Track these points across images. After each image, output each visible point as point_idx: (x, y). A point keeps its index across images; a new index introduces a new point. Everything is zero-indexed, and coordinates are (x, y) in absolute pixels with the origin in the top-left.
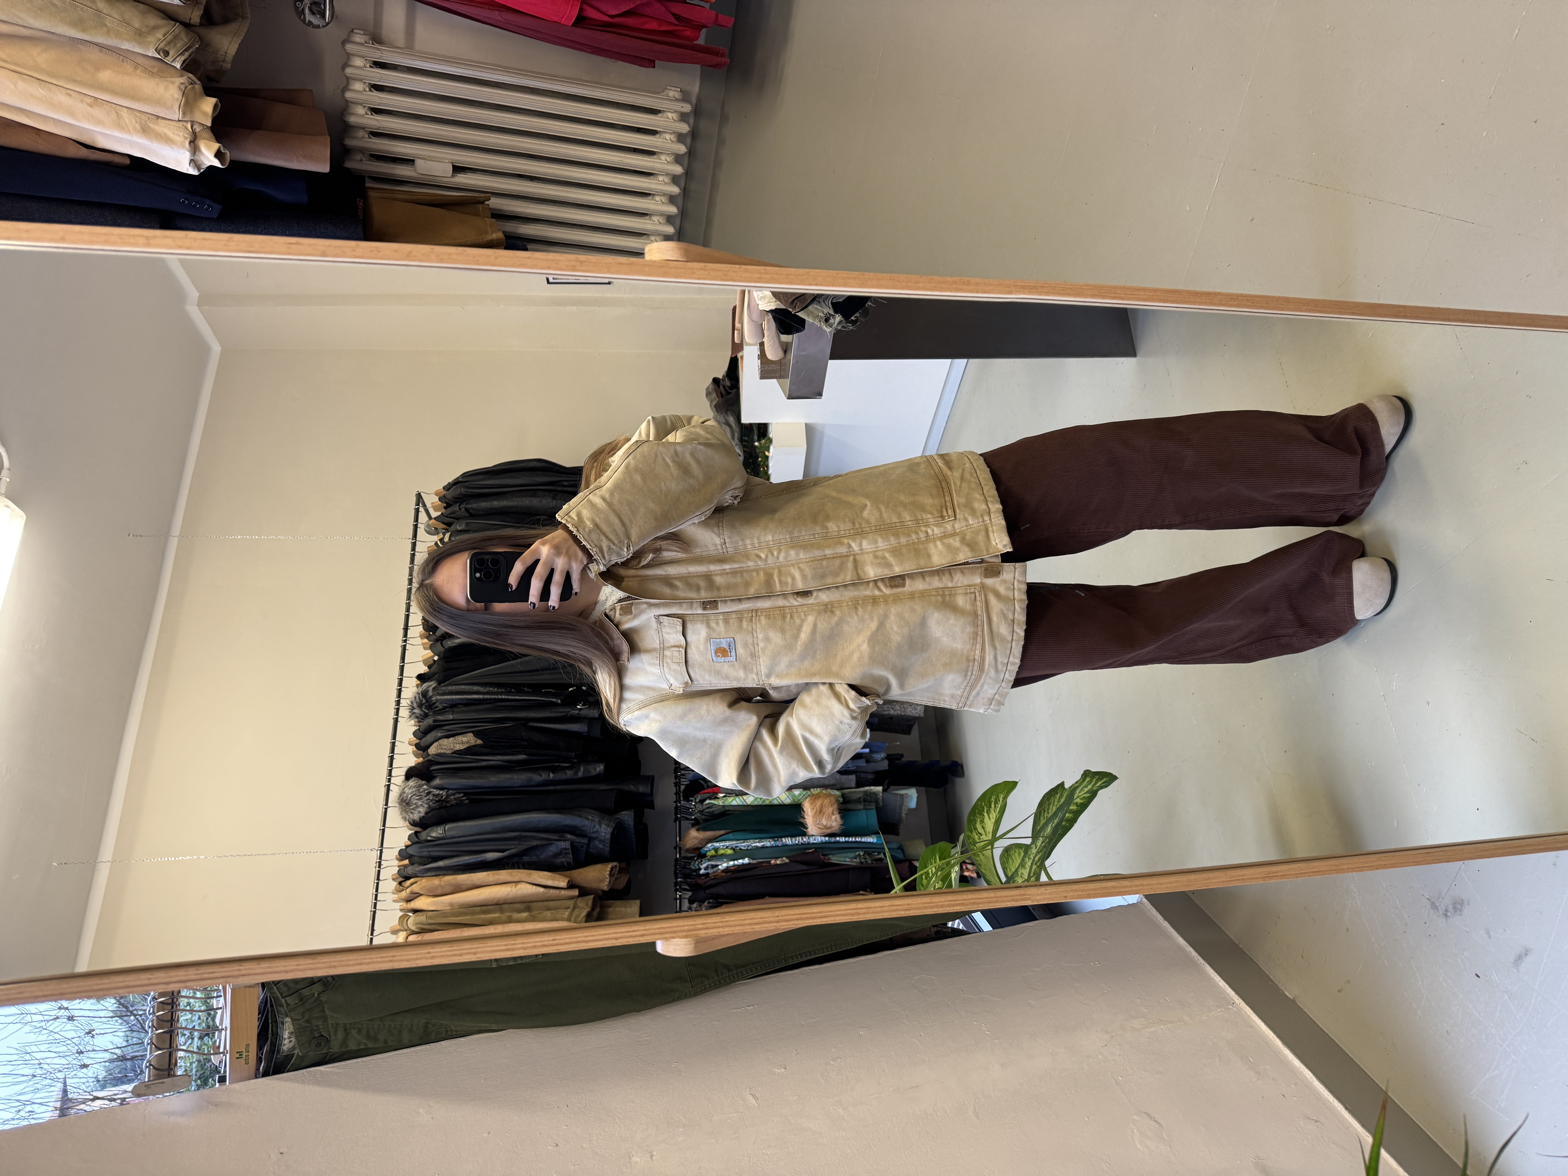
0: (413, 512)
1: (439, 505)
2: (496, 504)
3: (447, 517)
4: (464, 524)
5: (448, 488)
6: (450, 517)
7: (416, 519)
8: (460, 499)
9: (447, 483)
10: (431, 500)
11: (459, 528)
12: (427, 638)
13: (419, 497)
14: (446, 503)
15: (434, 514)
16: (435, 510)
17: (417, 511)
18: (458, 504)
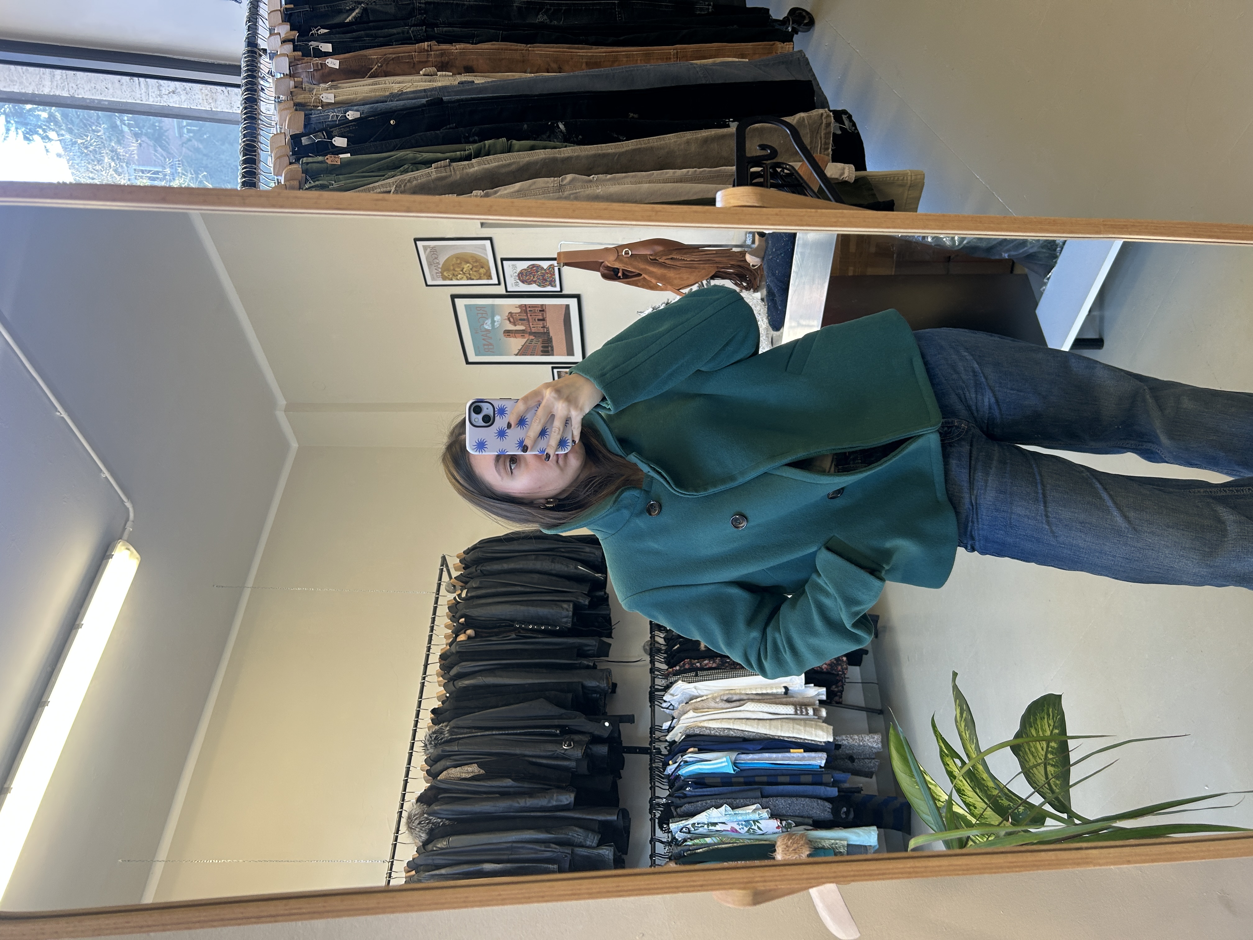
1: (459, 566)
3: (464, 576)
4: (479, 582)
6: (467, 577)
7: (440, 578)
8: (477, 562)
10: (453, 561)
11: (474, 586)
12: (442, 676)
13: (444, 559)
14: (465, 564)
15: (455, 574)
16: (456, 569)
17: (442, 570)
18: (475, 566)
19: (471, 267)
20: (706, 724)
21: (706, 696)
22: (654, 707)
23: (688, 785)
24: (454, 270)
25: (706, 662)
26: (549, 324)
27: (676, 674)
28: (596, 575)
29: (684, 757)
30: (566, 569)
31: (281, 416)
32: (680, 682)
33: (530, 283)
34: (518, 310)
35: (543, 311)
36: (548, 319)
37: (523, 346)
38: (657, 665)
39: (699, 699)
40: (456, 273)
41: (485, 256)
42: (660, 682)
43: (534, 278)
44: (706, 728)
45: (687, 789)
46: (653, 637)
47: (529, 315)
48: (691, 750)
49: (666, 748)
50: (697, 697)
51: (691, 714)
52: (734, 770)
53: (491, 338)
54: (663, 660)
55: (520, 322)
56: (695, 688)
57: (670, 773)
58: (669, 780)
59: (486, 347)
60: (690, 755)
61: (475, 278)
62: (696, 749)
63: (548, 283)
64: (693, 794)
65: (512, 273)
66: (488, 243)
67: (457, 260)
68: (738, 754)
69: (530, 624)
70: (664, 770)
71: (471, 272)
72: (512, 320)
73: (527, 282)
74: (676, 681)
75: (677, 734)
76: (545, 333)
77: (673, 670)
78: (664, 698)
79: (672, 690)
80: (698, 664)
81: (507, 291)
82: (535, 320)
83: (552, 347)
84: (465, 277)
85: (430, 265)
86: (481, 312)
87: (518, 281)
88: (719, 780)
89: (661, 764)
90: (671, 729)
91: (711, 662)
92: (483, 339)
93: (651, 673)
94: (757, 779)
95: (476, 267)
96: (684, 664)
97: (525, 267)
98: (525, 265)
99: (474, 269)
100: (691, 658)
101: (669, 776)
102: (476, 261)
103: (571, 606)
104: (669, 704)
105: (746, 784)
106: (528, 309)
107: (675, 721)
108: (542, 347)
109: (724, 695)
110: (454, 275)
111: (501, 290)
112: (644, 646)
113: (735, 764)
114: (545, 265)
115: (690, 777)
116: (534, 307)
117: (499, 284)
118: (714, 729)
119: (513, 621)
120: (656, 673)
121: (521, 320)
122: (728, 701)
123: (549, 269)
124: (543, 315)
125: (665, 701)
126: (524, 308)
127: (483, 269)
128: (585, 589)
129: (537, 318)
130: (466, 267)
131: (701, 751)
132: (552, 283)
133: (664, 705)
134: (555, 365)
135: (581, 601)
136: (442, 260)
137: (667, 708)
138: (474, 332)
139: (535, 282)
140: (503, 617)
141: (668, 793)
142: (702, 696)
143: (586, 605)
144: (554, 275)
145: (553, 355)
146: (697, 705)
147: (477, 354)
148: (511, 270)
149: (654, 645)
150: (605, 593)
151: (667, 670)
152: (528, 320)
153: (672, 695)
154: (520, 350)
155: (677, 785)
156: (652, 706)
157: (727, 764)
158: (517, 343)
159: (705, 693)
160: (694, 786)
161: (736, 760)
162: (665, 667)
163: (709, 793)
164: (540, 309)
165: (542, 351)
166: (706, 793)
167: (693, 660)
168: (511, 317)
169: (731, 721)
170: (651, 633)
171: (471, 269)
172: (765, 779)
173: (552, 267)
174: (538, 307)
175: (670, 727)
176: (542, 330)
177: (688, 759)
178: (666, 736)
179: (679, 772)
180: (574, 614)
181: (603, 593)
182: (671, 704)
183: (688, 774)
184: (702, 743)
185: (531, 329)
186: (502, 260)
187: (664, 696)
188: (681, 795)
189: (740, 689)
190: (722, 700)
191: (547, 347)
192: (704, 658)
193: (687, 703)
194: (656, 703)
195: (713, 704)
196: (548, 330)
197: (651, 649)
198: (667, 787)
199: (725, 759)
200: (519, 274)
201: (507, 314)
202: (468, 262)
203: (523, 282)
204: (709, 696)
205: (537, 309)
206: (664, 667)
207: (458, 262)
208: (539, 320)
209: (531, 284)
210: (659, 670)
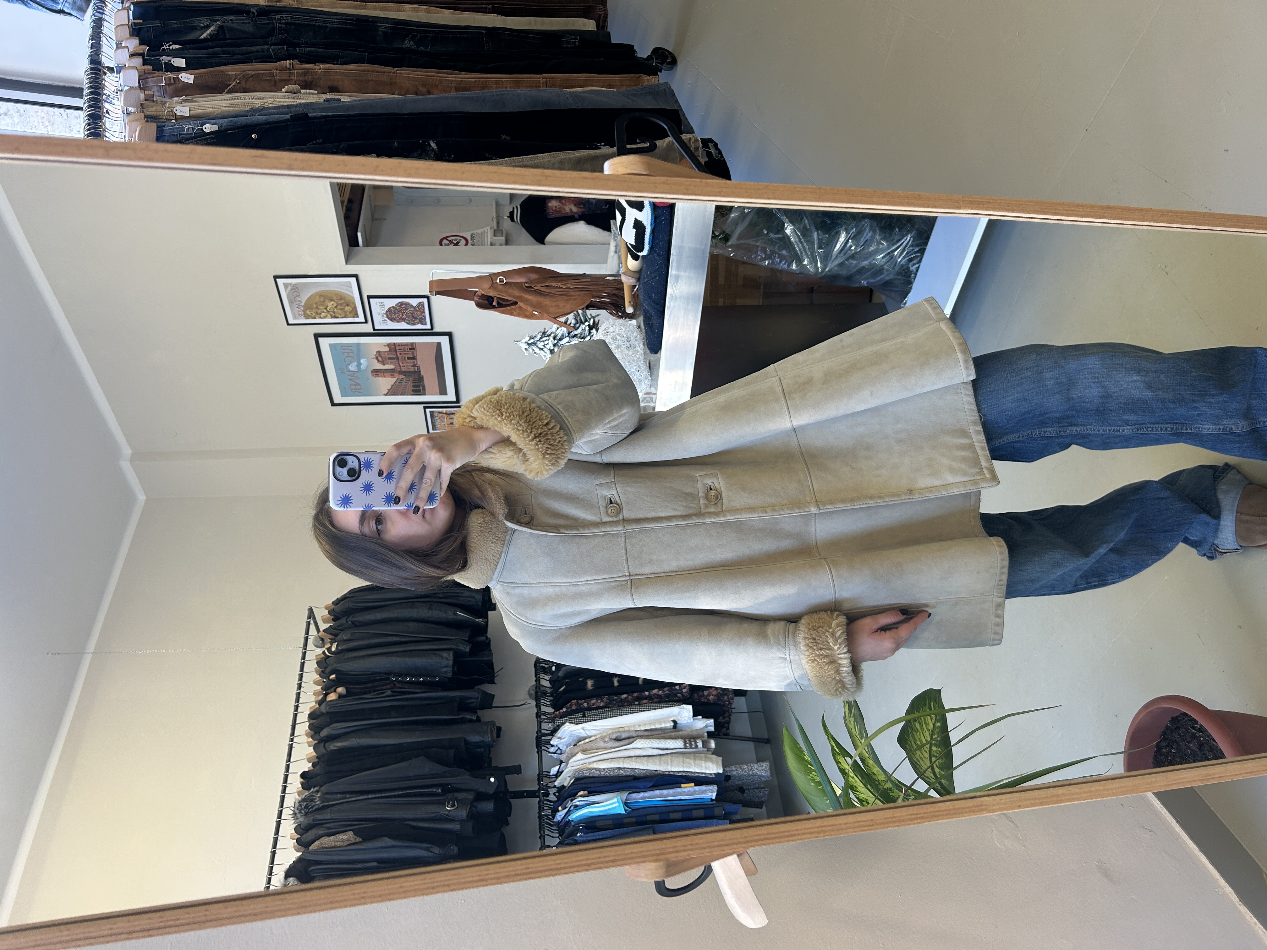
0: (304, 625)
1: (329, 618)
2: (379, 615)
3: (334, 629)
4: (349, 634)
5: (336, 603)
6: (337, 629)
7: (307, 632)
8: (347, 613)
9: (336, 598)
10: (321, 613)
11: (345, 638)
12: (312, 737)
13: (311, 611)
14: (334, 615)
15: (323, 626)
16: (325, 621)
17: (308, 624)
18: (345, 618)
19: (335, 305)
20: (595, 766)
21: (595, 736)
22: (541, 752)
23: (579, 830)
24: (317, 308)
25: (594, 701)
26: (419, 362)
27: (562, 716)
28: (477, 620)
29: (574, 801)
30: (444, 615)
31: (126, 466)
32: (567, 724)
33: (398, 321)
34: (387, 349)
35: (413, 349)
36: (418, 358)
37: (392, 386)
38: (543, 708)
39: (587, 740)
40: (319, 311)
41: (350, 294)
42: (547, 726)
43: (403, 315)
44: (596, 769)
45: (578, 835)
46: (538, 680)
47: (398, 353)
48: (581, 793)
49: (554, 794)
50: (585, 739)
51: (580, 756)
52: (626, 811)
53: (358, 378)
54: (549, 703)
55: (389, 361)
56: (583, 729)
57: (560, 819)
58: (559, 827)
59: (353, 387)
60: (580, 799)
61: (340, 316)
62: (586, 792)
63: (418, 321)
64: (585, 839)
65: (379, 311)
66: (354, 279)
67: (320, 298)
68: (629, 794)
69: (407, 676)
70: (554, 818)
71: (336, 310)
72: (380, 359)
73: (395, 320)
74: (563, 724)
75: (566, 779)
76: (415, 372)
77: (559, 713)
78: (552, 742)
79: (559, 734)
80: (585, 705)
81: (374, 329)
82: (405, 358)
83: (424, 386)
84: (329, 315)
85: (291, 302)
86: (347, 351)
87: (387, 319)
88: (610, 822)
89: (550, 811)
90: (559, 773)
91: (599, 701)
92: (350, 379)
93: (537, 717)
94: (649, 818)
95: (341, 304)
96: (571, 706)
97: (394, 305)
98: (393, 302)
99: (339, 307)
100: (577, 699)
101: (559, 822)
102: (341, 299)
103: (451, 653)
104: (557, 748)
105: (638, 823)
106: (398, 348)
107: (563, 765)
108: (413, 386)
109: (613, 733)
110: (317, 313)
111: (368, 328)
112: (529, 691)
113: (626, 804)
114: (414, 302)
115: (580, 822)
116: (404, 345)
117: (366, 322)
118: (604, 769)
119: (389, 674)
120: (543, 717)
121: (390, 358)
122: (617, 740)
123: (418, 307)
124: (413, 353)
125: (552, 746)
126: (393, 347)
127: (349, 307)
128: (466, 635)
129: (407, 356)
130: (331, 305)
131: (591, 793)
132: (422, 321)
133: (552, 749)
134: (427, 405)
135: (461, 648)
136: (304, 297)
137: (555, 753)
138: (341, 371)
139: (404, 320)
140: (378, 670)
141: (558, 841)
142: (590, 737)
143: (467, 652)
144: (424, 313)
145: (424, 394)
146: (585, 746)
147: (344, 394)
148: (379, 308)
149: (540, 689)
150: (487, 638)
151: (554, 713)
152: (398, 358)
153: (560, 738)
154: (389, 390)
155: (567, 831)
156: (539, 752)
157: (617, 804)
158: (386, 382)
159: (594, 733)
160: (586, 831)
161: (626, 800)
162: (552, 710)
163: (601, 837)
164: (410, 347)
165: (413, 391)
166: (598, 837)
167: (580, 701)
168: (379, 356)
169: (621, 760)
170: (536, 676)
171: (336, 307)
172: (657, 817)
173: (421, 304)
174: (408, 345)
175: (558, 771)
176: (412, 369)
177: (578, 803)
178: (554, 781)
179: (570, 818)
180: (455, 662)
181: (484, 638)
182: (559, 748)
183: (579, 819)
184: (592, 785)
185: (401, 368)
186: (369, 297)
187: (551, 740)
188: (572, 841)
189: (629, 727)
190: (611, 739)
191: (419, 386)
192: (592, 697)
193: (575, 745)
194: (543, 748)
195: (602, 744)
196: (419, 368)
197: (536, 693)
198: (558, 835)
199: (615, 800)
200: (387, 312)
201: (375, 353)
202: (332, 300)
203: (391, 320)
204: (597, 736)
205: (406, 347)
206: (550, 710)
207: (322, 299)
208: (409, 358)
209: (400, 322)
210: (545, 714)
